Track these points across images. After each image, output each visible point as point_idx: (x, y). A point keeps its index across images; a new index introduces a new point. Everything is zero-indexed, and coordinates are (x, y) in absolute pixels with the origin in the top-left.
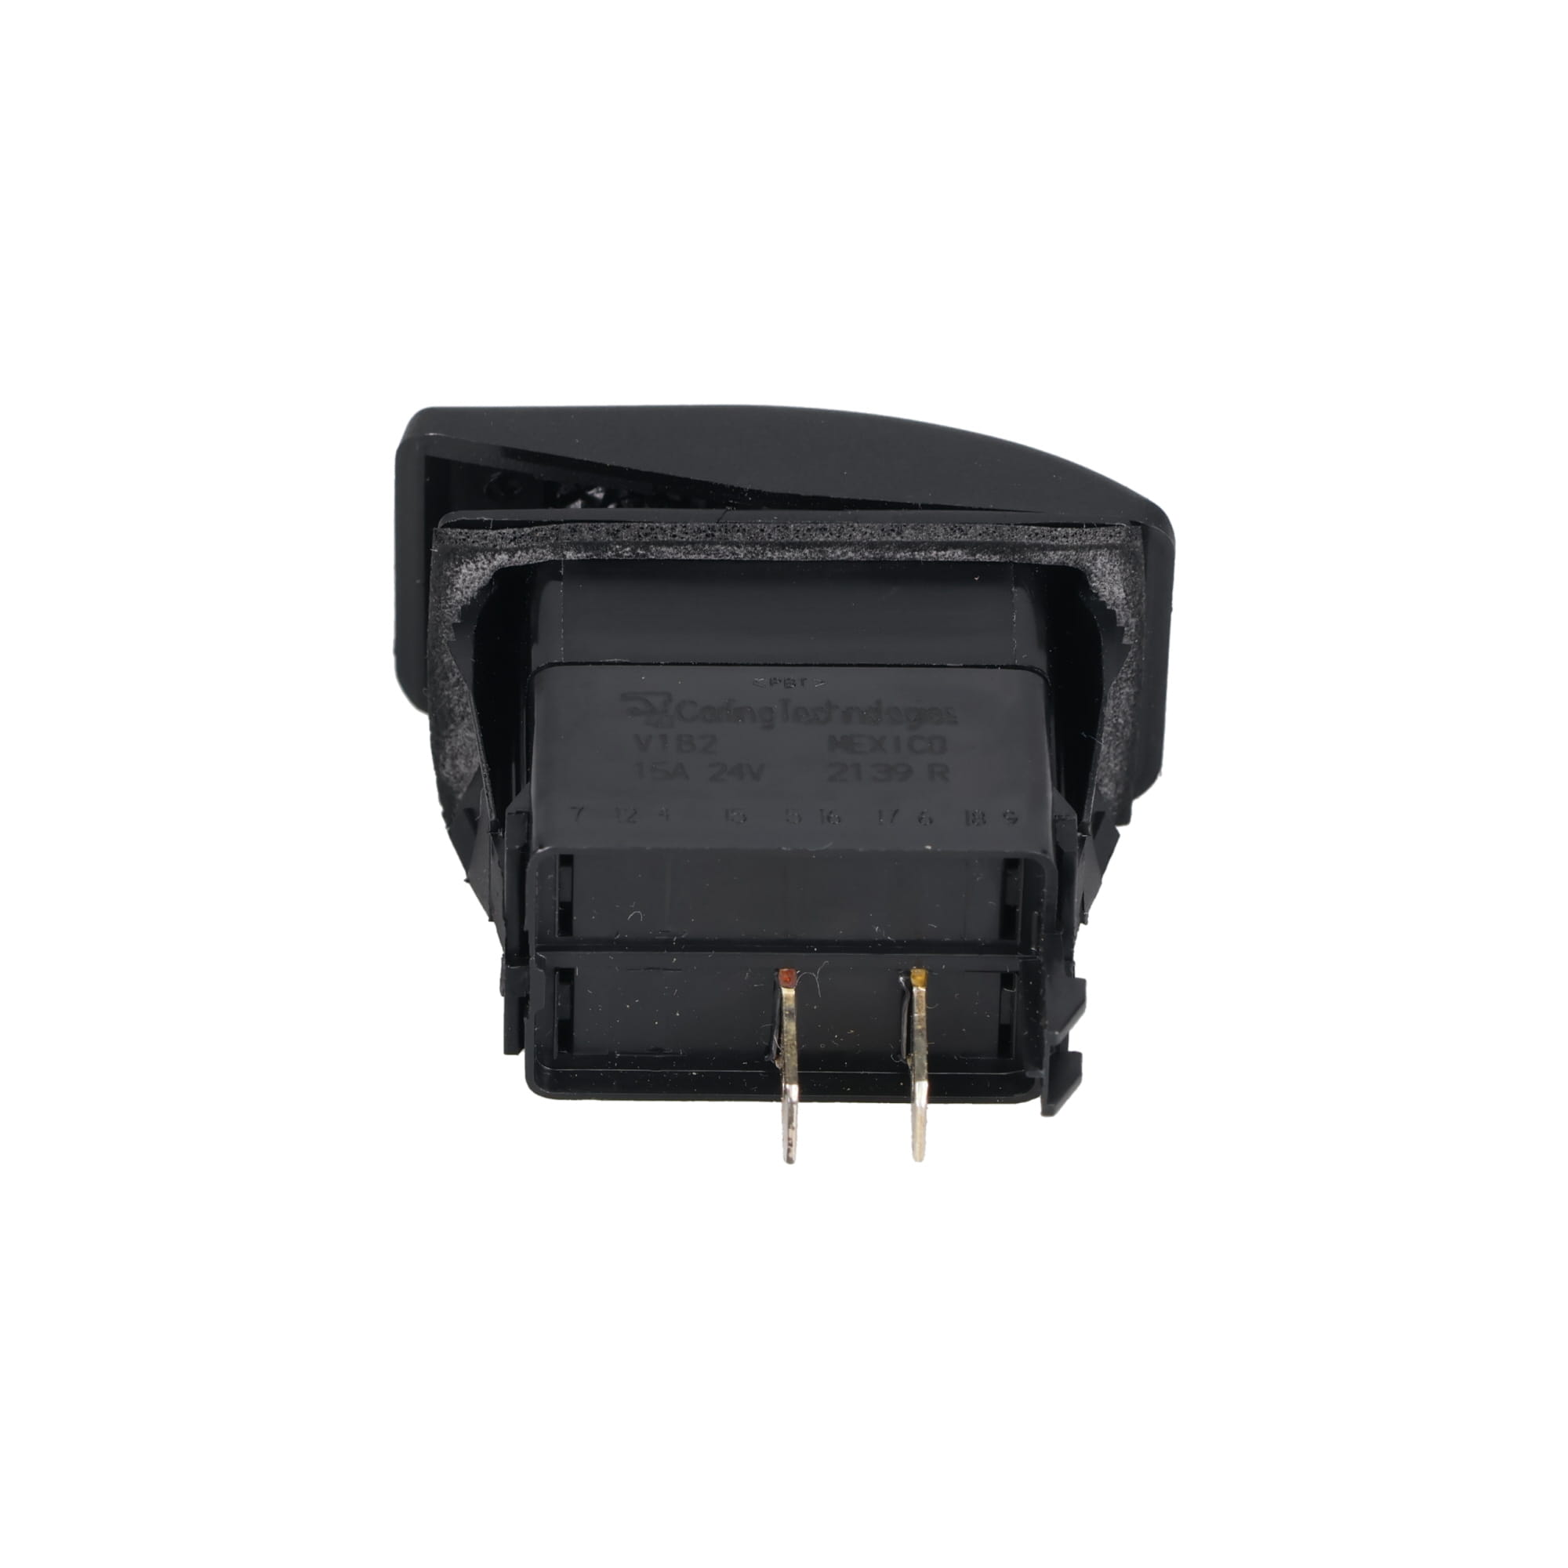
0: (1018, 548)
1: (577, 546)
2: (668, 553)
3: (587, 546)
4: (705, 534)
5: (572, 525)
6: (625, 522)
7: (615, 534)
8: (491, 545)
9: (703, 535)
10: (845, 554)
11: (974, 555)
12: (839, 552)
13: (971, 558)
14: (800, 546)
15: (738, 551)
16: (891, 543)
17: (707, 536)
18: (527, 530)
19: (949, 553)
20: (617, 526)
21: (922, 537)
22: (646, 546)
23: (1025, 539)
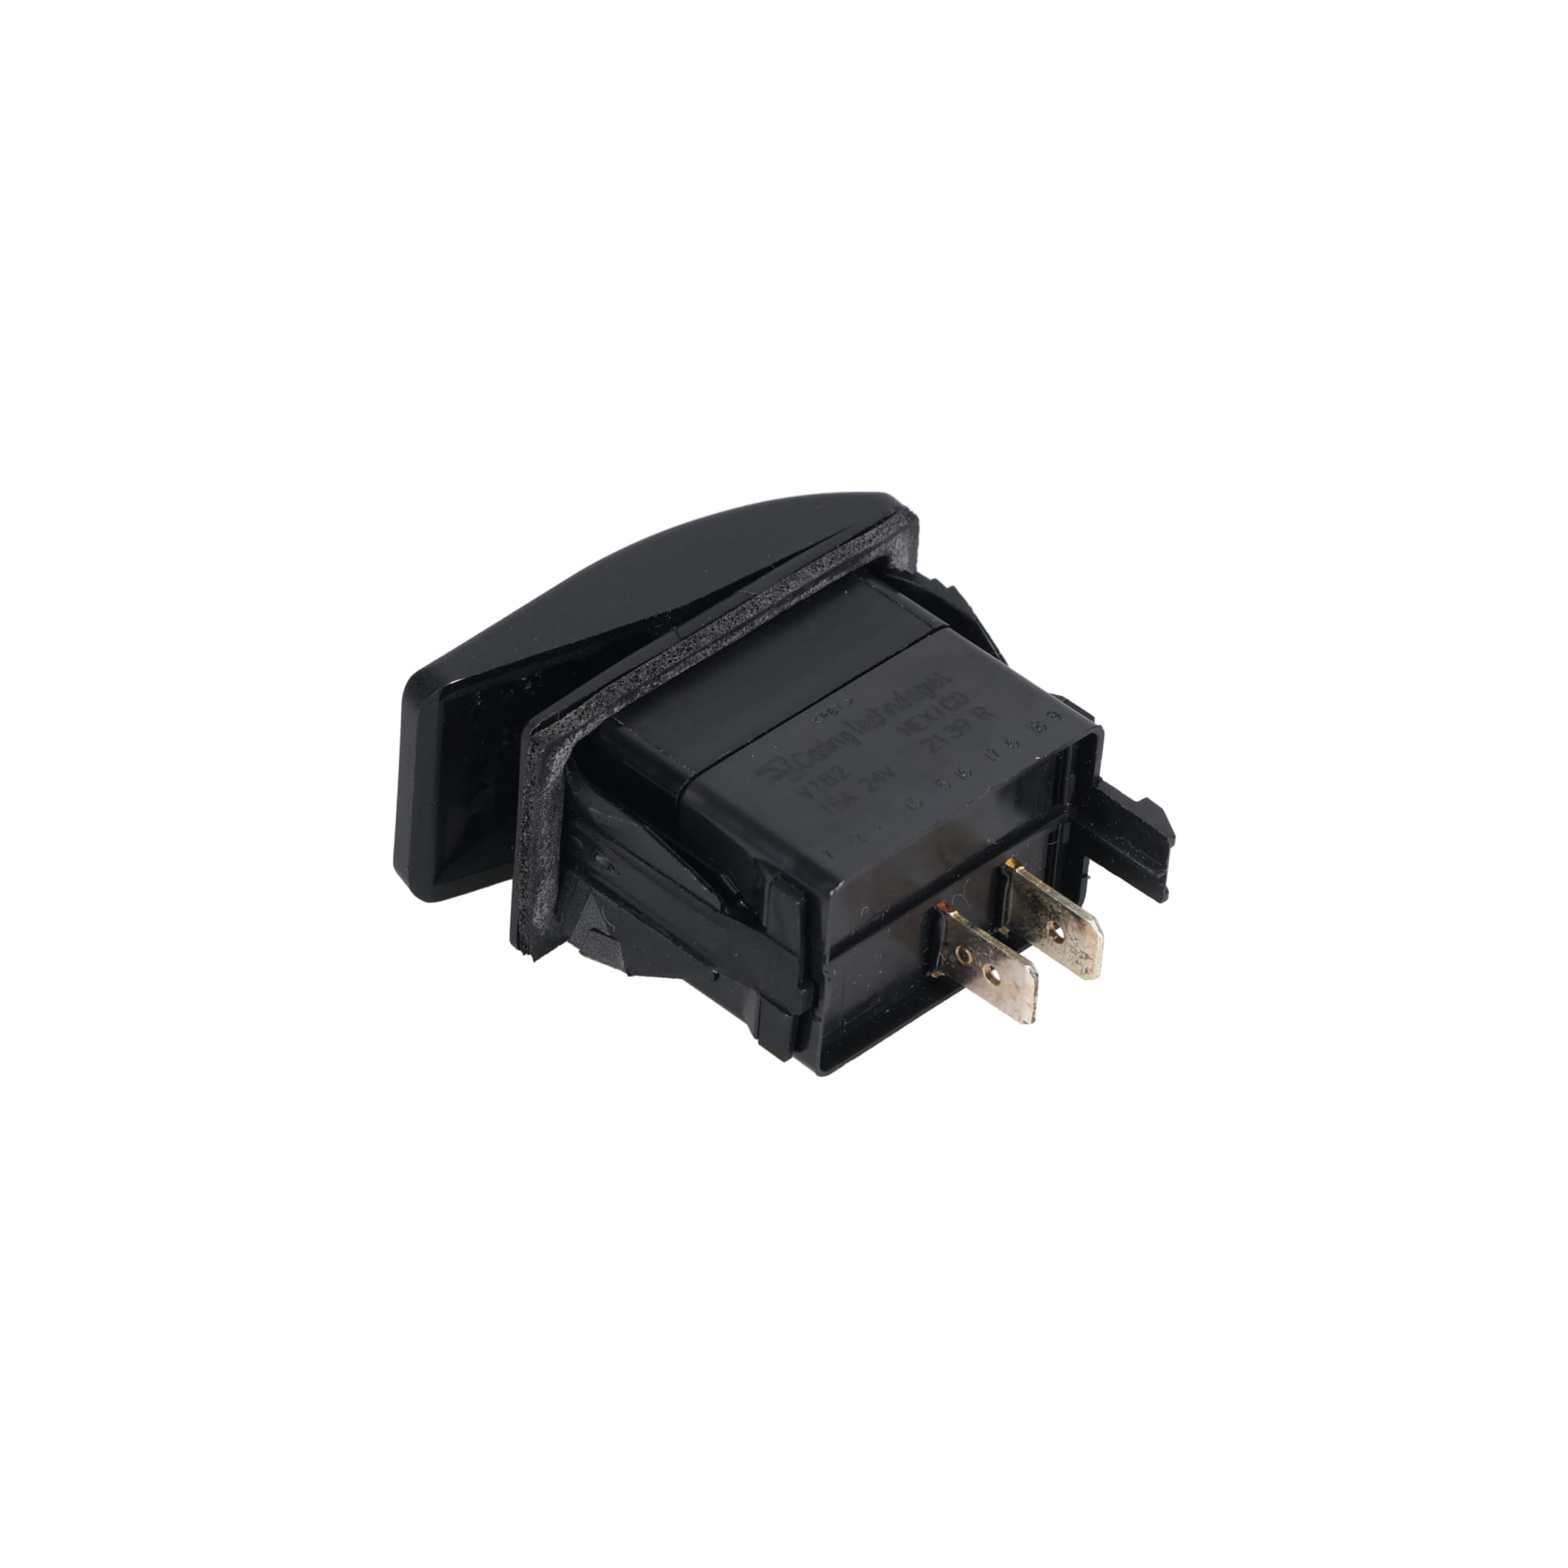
0: (855, 559)
1: (620, 701)
2: (670, 675)
3: (625, 697)
5: (606, 688)
6: (635, 668)
7: (637, 679)
8: (571, 729)
9: (685, 652)
10: (764, 618)
12: (761, 620)
14: (738, 629)
18: (583, 707)
19: (819, 585)
20: (633, 674)
21: (802, 583)
22: (658, 678)
23: (857, 551)
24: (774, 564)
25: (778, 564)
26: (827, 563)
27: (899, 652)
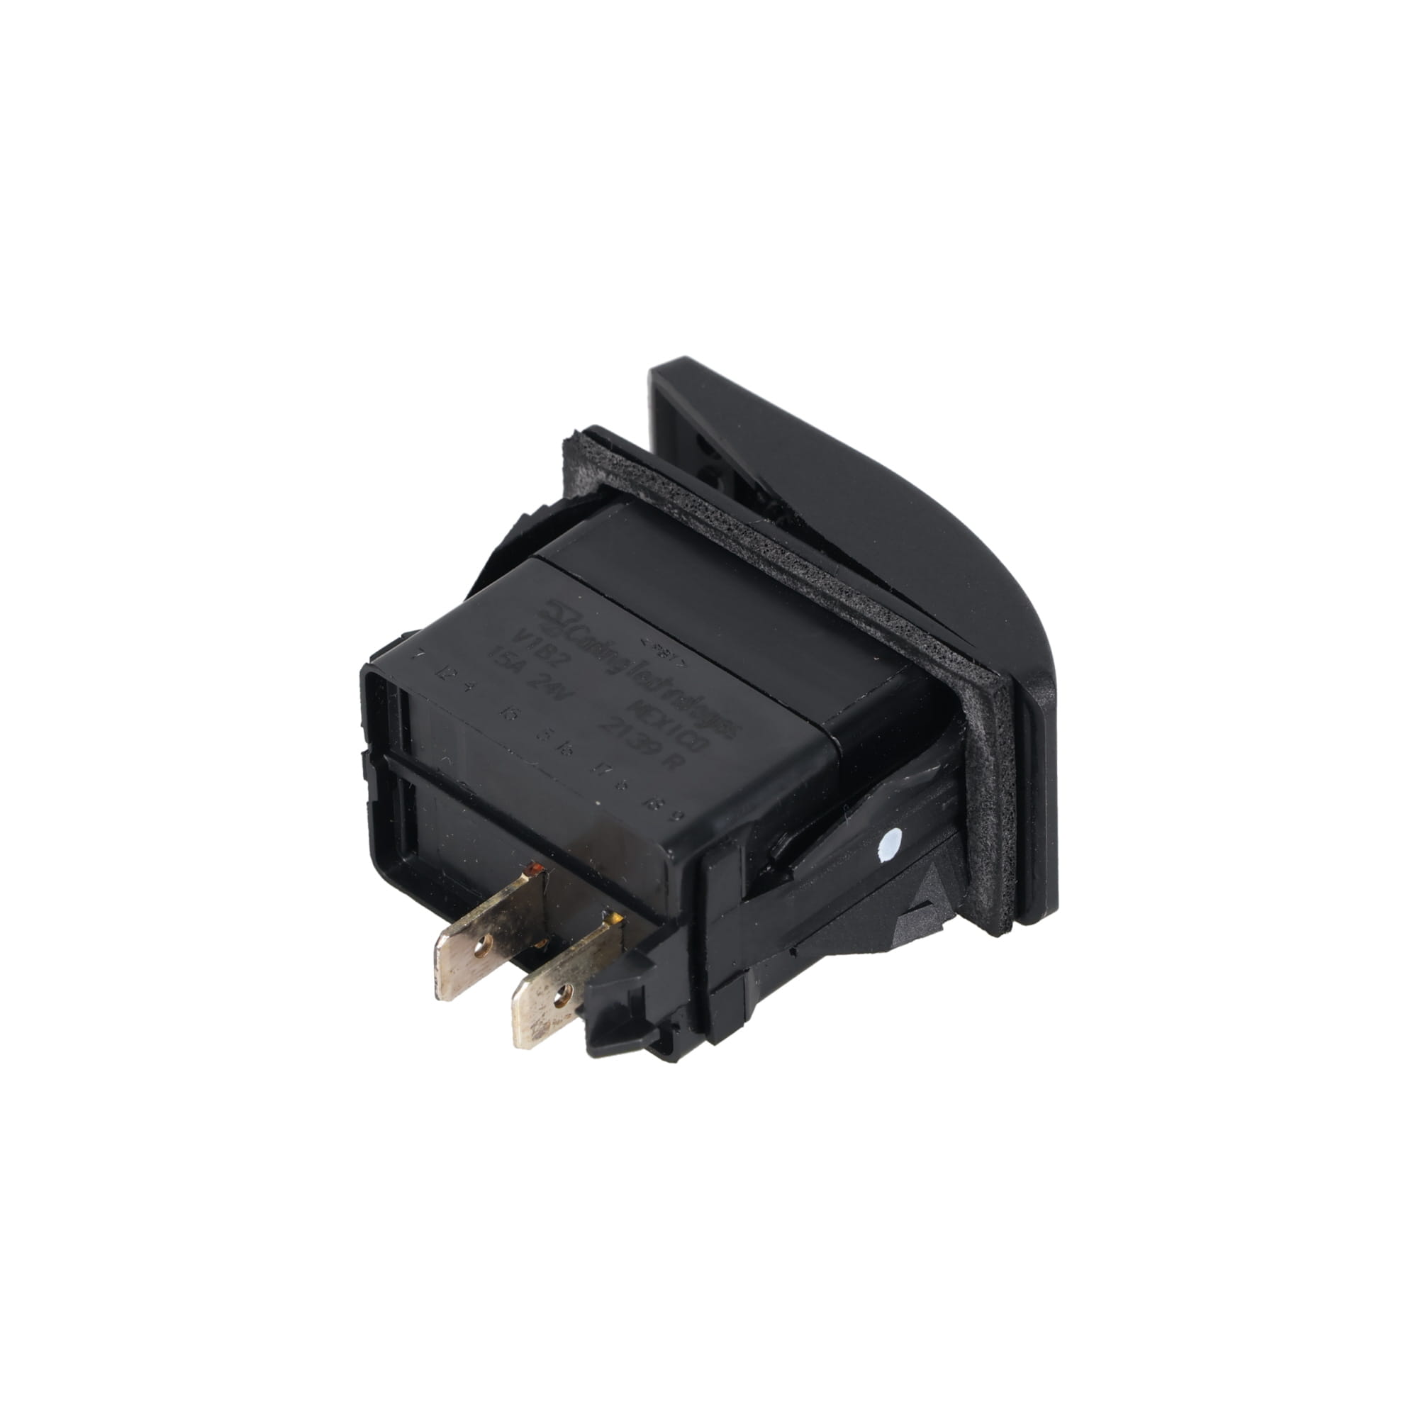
0: (915, 651)
1: (649, 492)
2: (701, 529)
4: (728, 527)
11: (889, 642)
13: (886, 642)
15: (744, 552)
16: (836, 600)
17: (729, 529)
21: (859, 608)
24: (893, 589)
25: (895, 593)
26: (896, 624)
27: (776, 701)
